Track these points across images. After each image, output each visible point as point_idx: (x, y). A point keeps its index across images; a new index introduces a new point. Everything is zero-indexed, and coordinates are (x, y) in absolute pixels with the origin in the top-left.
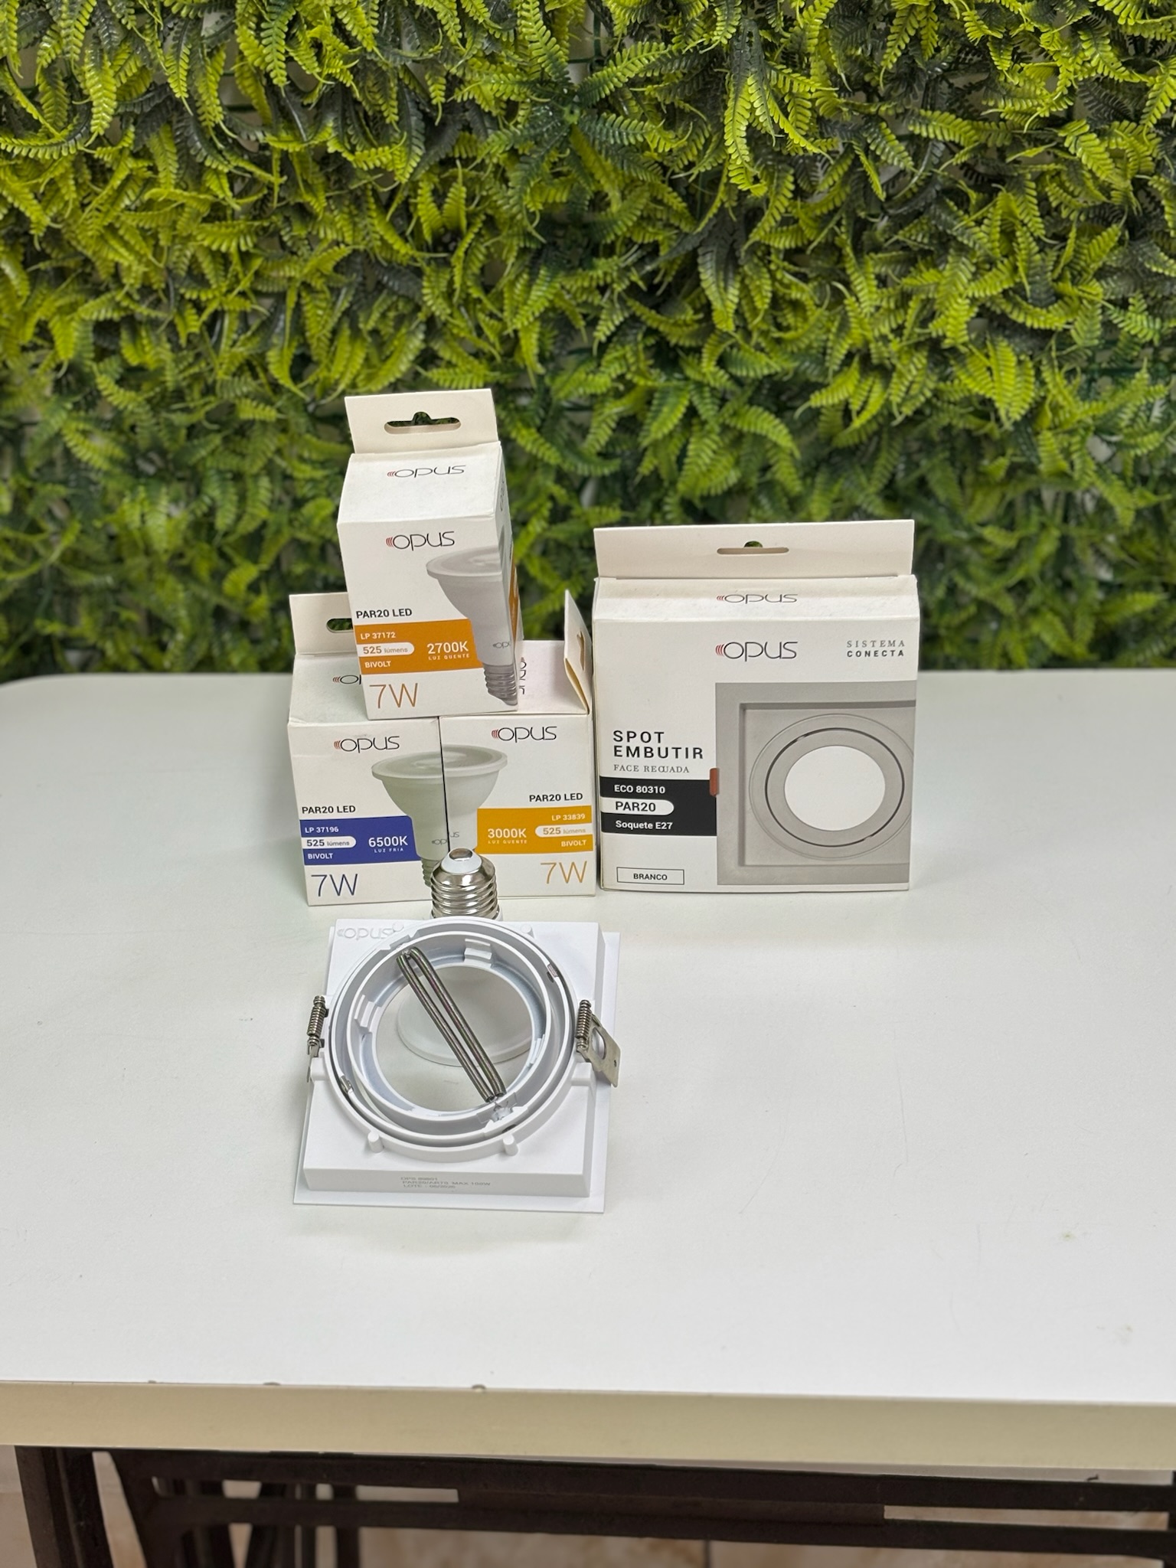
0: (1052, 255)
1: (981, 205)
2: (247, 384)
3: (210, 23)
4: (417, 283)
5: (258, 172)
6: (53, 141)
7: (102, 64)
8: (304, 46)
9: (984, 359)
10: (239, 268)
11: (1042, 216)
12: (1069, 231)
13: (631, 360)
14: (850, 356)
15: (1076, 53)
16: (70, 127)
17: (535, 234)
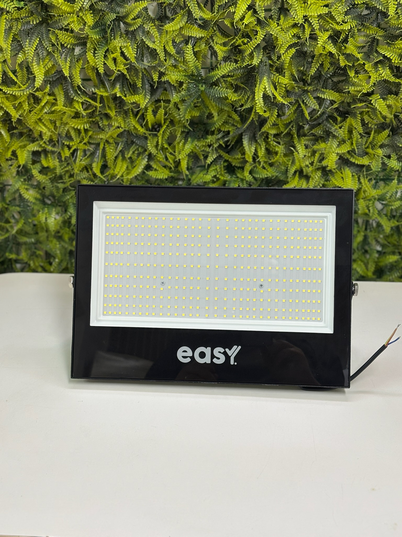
0: (365, 139)
1: (341, 122)
2: (85, 174)
3: (77, 51)
4: (146, 142)
5: (92, 102)
6: (21, 89)
7: (40, 63)
8: (110, 60)
9: (341, 174)
10: (84, 135)
11: (362, 126)
12: (371, 131)
13: (219, 170)
14: (295, 172)
15: (377, 72)
16: (27, 84)
17: (187, 126)
